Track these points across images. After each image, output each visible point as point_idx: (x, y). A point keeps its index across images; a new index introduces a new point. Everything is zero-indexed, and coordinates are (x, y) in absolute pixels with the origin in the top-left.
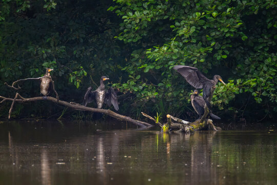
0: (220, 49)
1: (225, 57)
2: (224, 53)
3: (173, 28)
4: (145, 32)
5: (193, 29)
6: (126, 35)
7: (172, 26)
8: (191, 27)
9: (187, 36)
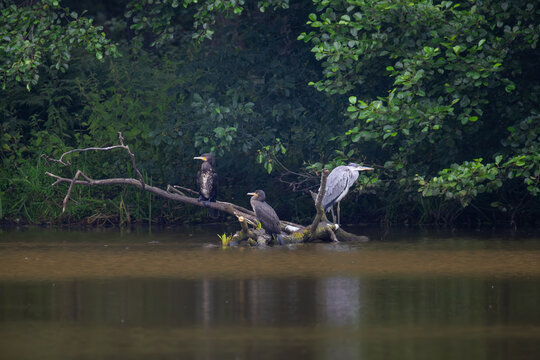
0: (469, 106)
1: (475, 119)
2: (473, 114)
3: (391, 72)
4: (361, 78)
5: (419, 74)
6: (328, 82)
7: (389, 68)
8: (417, 70)
9: (409, 85)
